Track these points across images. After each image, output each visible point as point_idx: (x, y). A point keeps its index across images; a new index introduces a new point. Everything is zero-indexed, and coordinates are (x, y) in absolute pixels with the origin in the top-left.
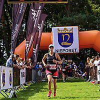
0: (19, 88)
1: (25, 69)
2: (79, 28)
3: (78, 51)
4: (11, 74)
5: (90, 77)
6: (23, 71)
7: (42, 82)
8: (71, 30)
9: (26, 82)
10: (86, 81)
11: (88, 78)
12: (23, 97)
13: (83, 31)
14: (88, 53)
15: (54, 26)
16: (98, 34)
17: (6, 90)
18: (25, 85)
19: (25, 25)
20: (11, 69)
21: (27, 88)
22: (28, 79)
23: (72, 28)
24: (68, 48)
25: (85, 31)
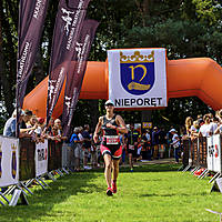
0: (34, 183)
1: (46, 141)
2: (167, 52)
3: (164, 103)
4: (14, 154)
5: (190, 161)
6: (43, 146)
7: (85, 170)
8: (149, 57)
9: (49, 170)
10: (181, 170)
11: (186, 163)
12: (41, 204)
13: (177, 58)
14: (187, 107)
15: (113, 48)
16: (211, 65)
17: (4, 189)
18: (47, 178)
19: (47, 44)
20: (16, 142)
21: (50, 184)
22: (54, 164)
23: (153, 53)
24: (143, 97)
25: (181, 58)
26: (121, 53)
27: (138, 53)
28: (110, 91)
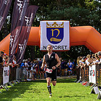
1: (8, 66)
2: (70, 22)
3: (68, 48)
5: (80, 77)
7: (27, 81)
8: (61, 25)
9: (10, 81)
10: (76, 82)
12: (6, 98)
13: (75, 26)
14: (79, 50)
16: (91, 30)
18: (9, 85)
19: (9, 17)
21: (10, 88)
23: (63, 23)
24: (57, 45)
25: (77, 26)
26: (47, 23)
27: (55, 23)
28: (41, 42)
